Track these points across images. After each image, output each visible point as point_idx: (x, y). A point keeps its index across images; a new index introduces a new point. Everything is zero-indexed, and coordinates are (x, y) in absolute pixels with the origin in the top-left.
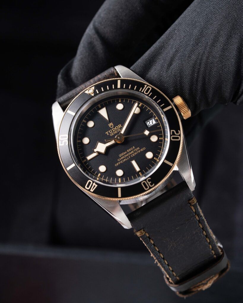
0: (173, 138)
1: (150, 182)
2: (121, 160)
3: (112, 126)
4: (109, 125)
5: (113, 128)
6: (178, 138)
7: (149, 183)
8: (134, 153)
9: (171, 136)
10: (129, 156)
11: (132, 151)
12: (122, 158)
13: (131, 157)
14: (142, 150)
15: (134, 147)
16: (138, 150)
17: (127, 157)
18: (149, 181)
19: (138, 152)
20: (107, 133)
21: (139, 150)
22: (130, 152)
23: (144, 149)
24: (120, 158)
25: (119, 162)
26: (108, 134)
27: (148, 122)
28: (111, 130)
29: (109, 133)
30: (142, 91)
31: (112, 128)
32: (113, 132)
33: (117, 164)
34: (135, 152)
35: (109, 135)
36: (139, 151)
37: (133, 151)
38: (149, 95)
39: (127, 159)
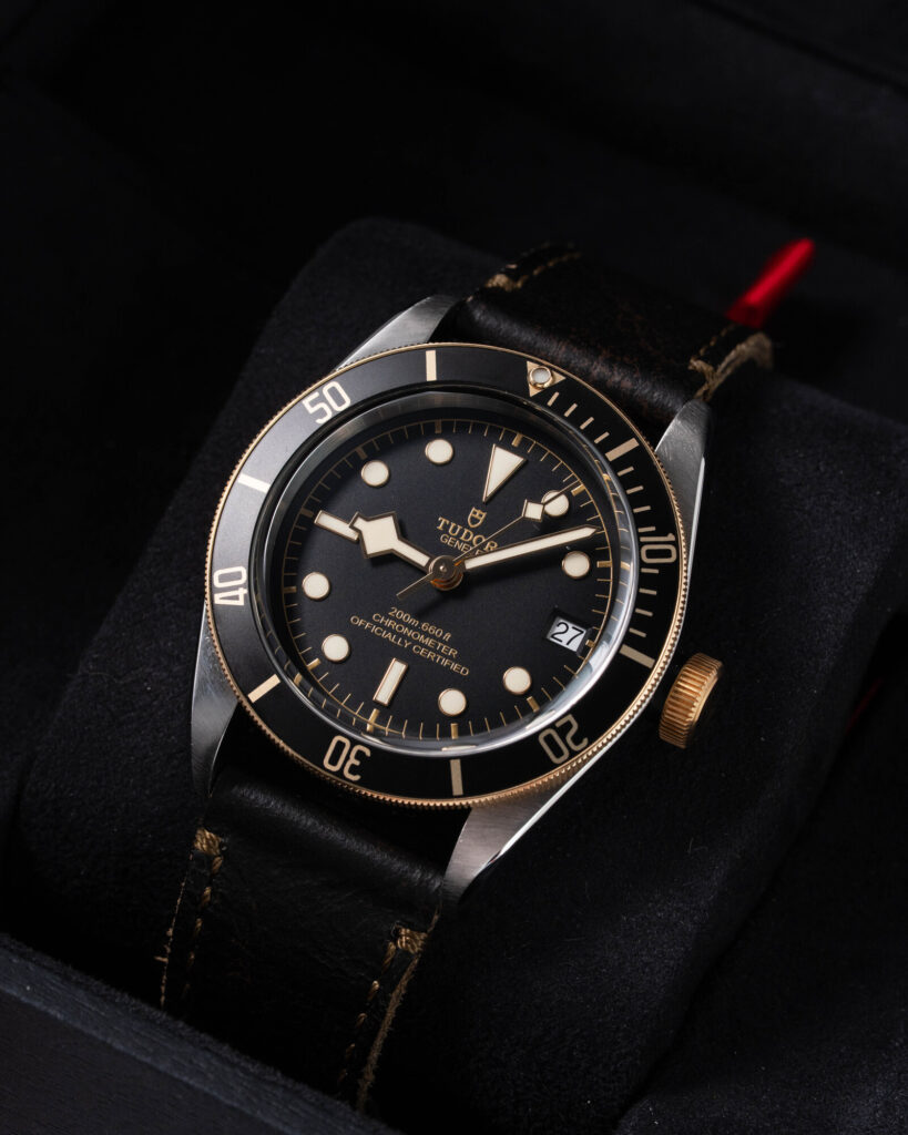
0: (549, 739)
1: (357, 763)
2: (382, 626)
3: (474, 520)
4: (474, 509)
5: (472, 529)
6: (559, 753)
7: (353, 761)
8: (430, 649)
9: (552, 726)
10: (409, 639)
11: (433, 637)
12: (389, 623)
13: (410, 647)
14: (454, 667)
15: (448, 636)
16: (446, 657)
17: (405, 637)
18: (360, 755)
19: (441, 660)
20: (443, 521)
21: (451, 658)
22: (427, 635)
23: (465, 671)
24: (387, 617)
25: (372, 621)
26: (440, 527)
27: (563, 628)
28: (459, 527)
29: (446, 527)
30: (643, 539)
31: (469, 528)
32: (458, 537)
33: (360, 622)
34: (434, 650)
35: (441, 533)
36: (445, 662)
37: (433, 640)
38: (644, 570)
39: (396, 640)
